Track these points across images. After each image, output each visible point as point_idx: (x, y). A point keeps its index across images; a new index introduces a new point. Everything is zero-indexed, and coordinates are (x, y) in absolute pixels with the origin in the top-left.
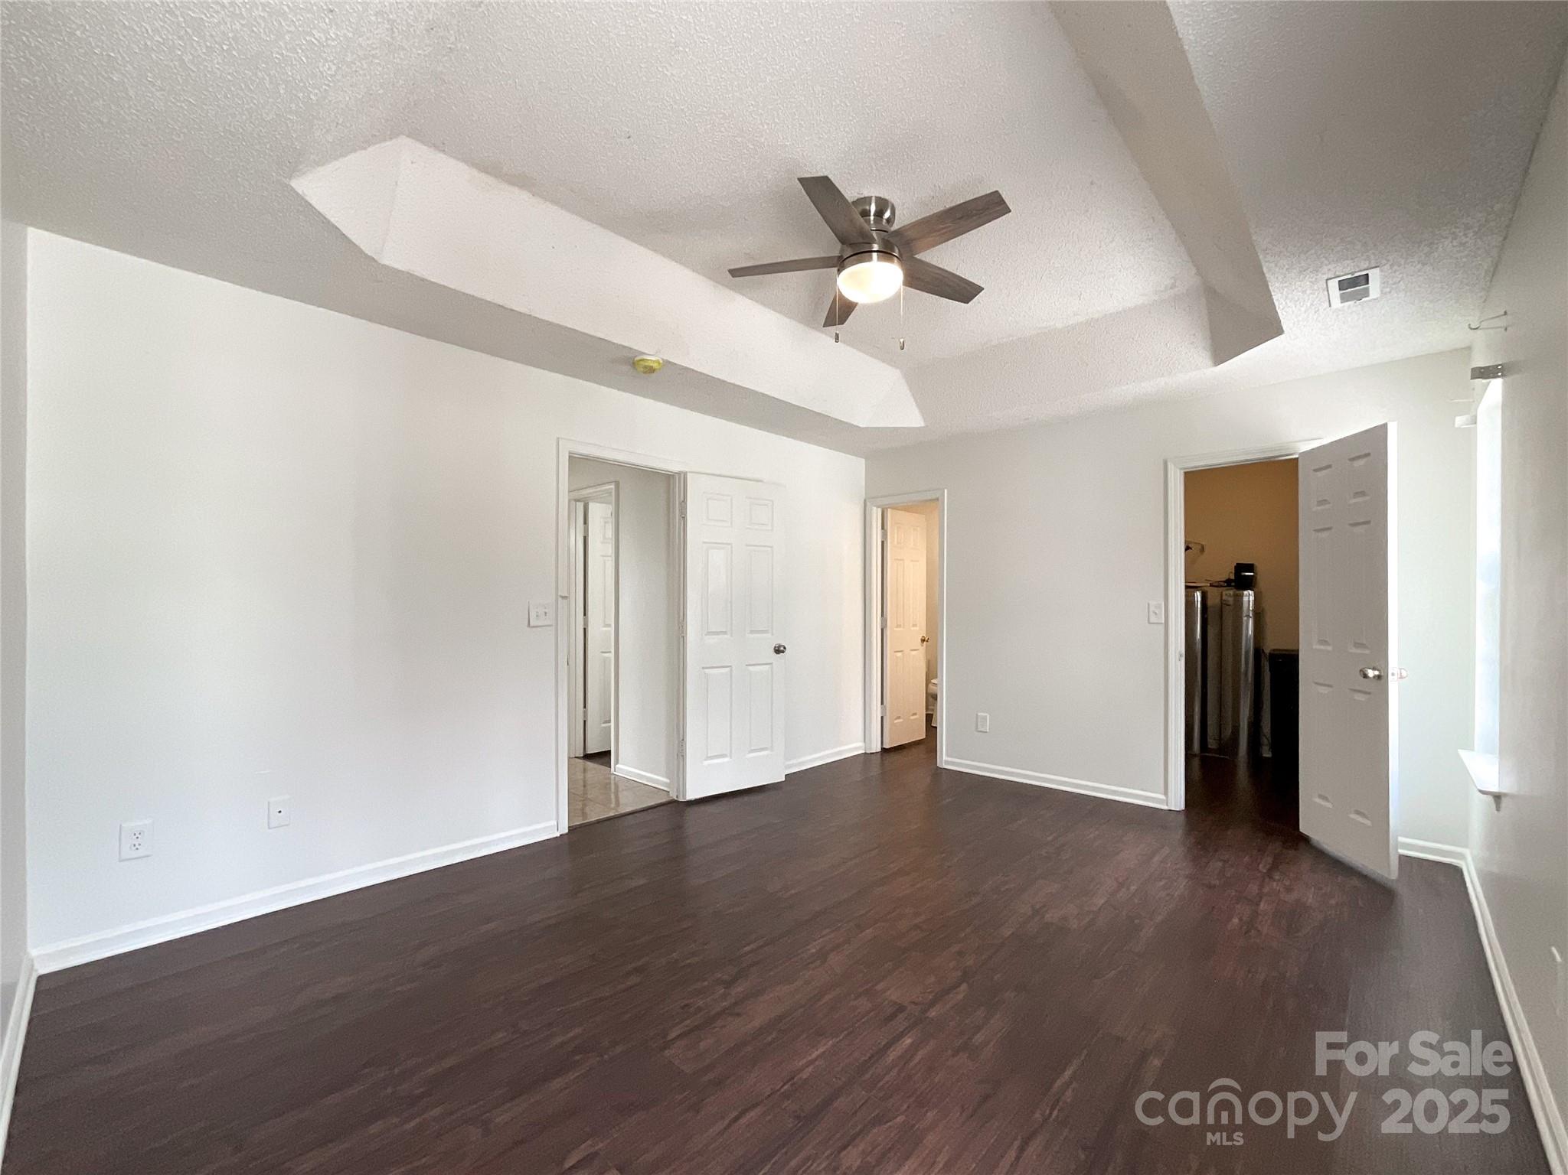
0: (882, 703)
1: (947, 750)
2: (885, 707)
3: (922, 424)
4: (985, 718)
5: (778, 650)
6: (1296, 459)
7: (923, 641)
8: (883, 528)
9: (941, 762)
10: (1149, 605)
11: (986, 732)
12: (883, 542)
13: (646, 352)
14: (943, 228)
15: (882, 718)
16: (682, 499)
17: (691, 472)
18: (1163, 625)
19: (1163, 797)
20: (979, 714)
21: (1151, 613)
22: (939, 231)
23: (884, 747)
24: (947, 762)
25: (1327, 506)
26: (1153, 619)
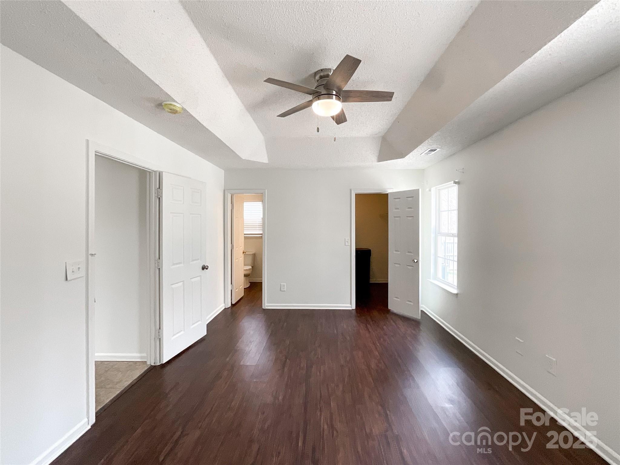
0: (231, 284)
1: (267, 300)
2: (233, 285)
3: (267, 162)
4: (284, 286)
5: (204, 268)
6: (388, 194)
7: (243, 253)
8: (231, 203)
9: (265, 307)
10: (345, 239)
11: (285, 291)
12: (231, 210)
13: (177, 101)
14: (365, 97)
15: (231, 290)
16: (158, 187)
17: (165, 172)
18: (349, 246)
19: (350, 305)
20: (281, 284)
21: (346, 242)
22: (362, 97)
23: (232, 303)
24: (267, 306)
25: (399, 210)
26: (347, 244)
